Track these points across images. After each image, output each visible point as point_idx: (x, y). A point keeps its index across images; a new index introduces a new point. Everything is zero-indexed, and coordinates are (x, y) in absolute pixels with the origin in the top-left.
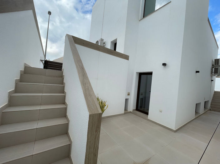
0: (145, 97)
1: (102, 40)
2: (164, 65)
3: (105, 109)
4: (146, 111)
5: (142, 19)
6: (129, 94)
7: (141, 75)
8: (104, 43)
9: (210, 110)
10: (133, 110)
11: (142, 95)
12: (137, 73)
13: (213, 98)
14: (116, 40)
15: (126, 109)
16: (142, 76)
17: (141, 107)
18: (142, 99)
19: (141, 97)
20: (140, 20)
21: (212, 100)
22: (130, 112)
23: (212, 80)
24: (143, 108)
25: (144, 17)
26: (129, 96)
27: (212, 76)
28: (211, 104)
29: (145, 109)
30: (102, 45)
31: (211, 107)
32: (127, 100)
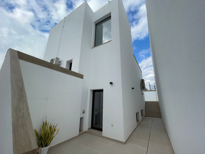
0: (99, 113)
1: (57, 59)
2: (111, 83)
3: (54, 135)
4: (100, 128)
5: (94, 47)
6: (84, 112)
7: (94, 92)
8: (60, 62)
9: (145, 116)
10: (89, 129)
11: (96, 111)
12: (91, 90)
13: (145, 106)
14: (72, 60)
15: (81, 130)
16: (96, 93)
17: (96, 124)
18: (96, 115)
19: (95, 113)
20: (92, 48)
21: (145, 108)
22: (86, 132)
23: (142, 94)
24: (98, 125)
25: (95, 46)
26: (84, 114)
27: (142, 91)
28: (145, 112)
29: (100, 125)
30: (58, 63)
31: (145, 114)
32: (81, 119)
